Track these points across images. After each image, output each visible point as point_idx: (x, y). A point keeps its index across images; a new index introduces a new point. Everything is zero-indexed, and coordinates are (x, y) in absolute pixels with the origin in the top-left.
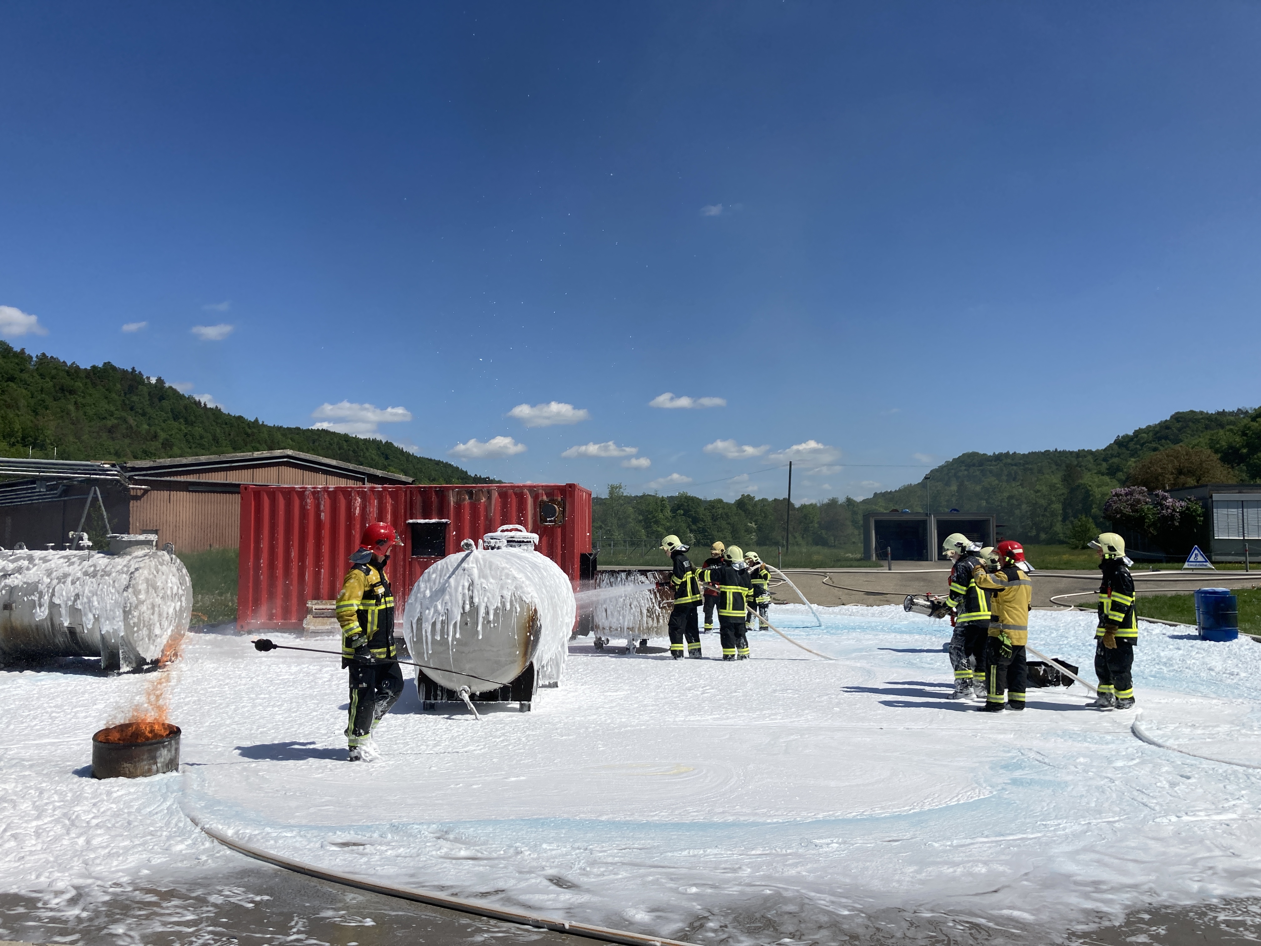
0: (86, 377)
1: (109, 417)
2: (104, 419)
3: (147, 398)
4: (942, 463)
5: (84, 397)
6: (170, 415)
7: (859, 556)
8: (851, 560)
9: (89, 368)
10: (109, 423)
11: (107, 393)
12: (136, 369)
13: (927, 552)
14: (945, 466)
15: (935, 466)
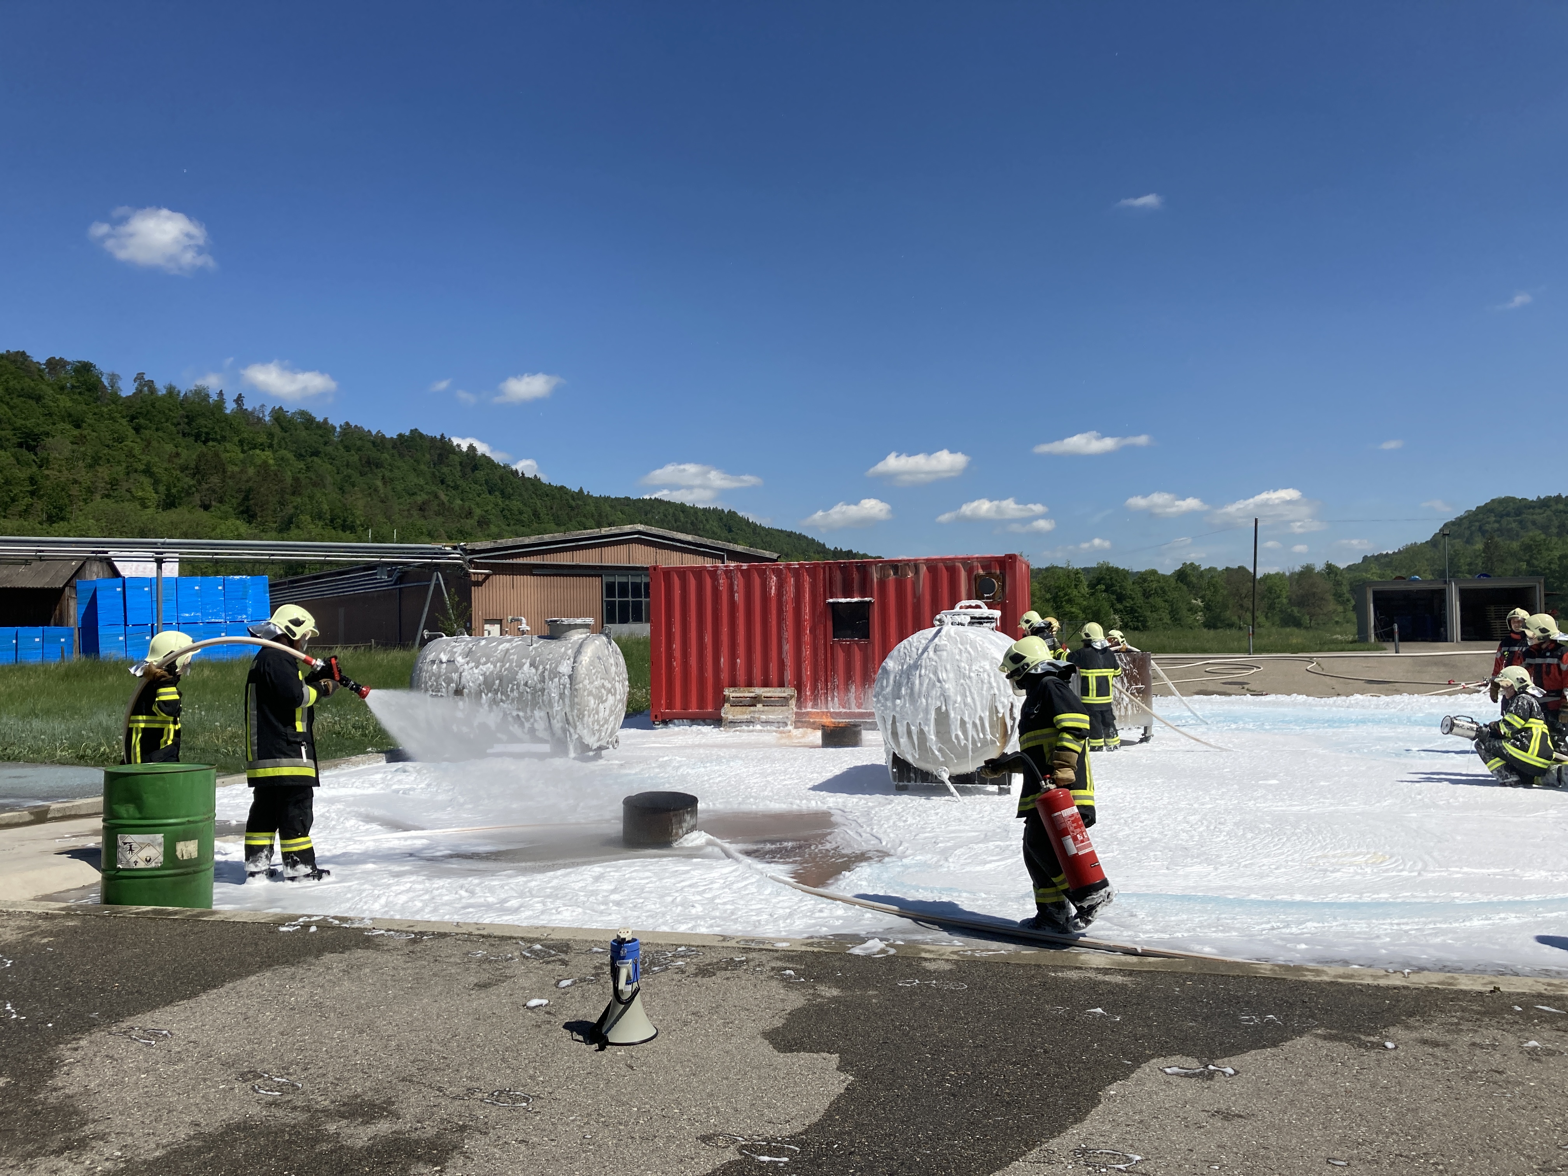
0: (393, 448)
1: (419, 493)
2: (413, 494)
3: (459, 468)
4: (1460, 513)
5: (391, 471)
6: (485, 488)
7: (1351, 638)
8: (1341, 642)
9: (395, 437)
10: (420, 498)
11: (415, 464)
12: (445, 435)
13: (1446, 630)
14: (1465, 518)
15: (1451, 518)
